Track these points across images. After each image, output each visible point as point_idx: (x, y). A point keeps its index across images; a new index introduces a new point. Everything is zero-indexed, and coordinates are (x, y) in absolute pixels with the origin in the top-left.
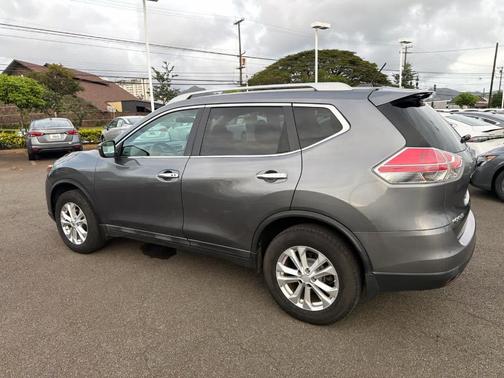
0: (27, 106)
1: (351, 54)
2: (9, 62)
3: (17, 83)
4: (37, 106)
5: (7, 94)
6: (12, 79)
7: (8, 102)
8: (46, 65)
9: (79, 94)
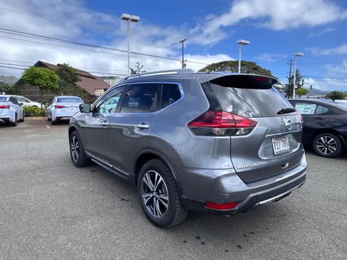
0: (46, 88)
1: (254, 64)
2: (36, 62)
3: (41, 73)
4: (52, 89)
5: (34, 79)
6: (38, 70)
7: (34, 85)
8: (59, 65)
9: (78, 83)
